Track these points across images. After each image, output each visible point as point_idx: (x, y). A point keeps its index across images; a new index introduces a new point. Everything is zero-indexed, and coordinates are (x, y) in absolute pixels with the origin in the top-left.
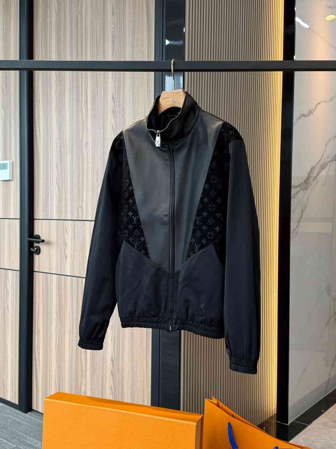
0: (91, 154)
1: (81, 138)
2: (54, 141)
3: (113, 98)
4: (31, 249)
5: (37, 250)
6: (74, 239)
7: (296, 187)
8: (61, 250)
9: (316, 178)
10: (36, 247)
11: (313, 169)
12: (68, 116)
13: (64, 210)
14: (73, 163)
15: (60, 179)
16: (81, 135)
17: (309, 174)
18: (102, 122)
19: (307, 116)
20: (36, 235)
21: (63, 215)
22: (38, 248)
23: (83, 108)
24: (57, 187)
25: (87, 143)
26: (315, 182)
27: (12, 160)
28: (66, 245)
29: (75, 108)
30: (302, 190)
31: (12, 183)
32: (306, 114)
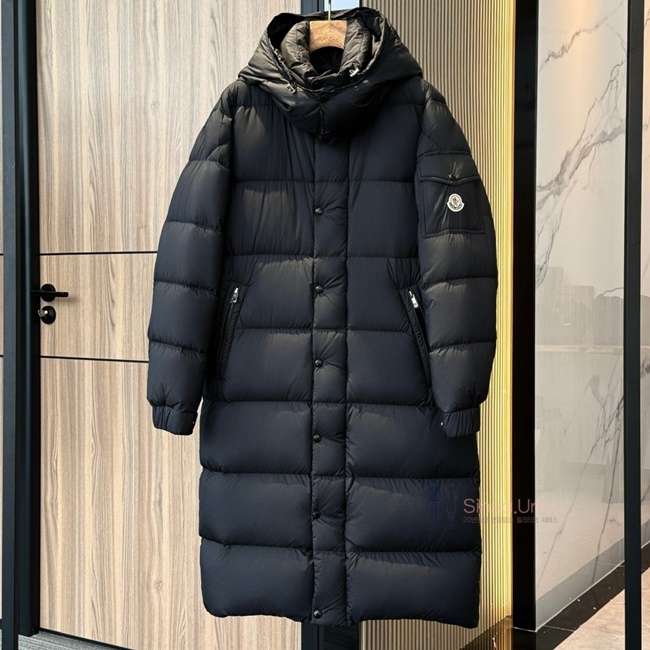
0: (164, 123)
1: (143, 94)
2: (84, 100)
3: (213, 17)
5: (48, 315)
6: (131, 289)
7: (543, 188)
8: (101, 311)
9: (573, 173)
10: (45, 309)
12: (114, 53)
13: (107, 233)
14: (126, 143)
15: (99, 175)
16: (143, 87)
17: (562, 166)
18: (188, 62)
19: (559, 56)
20: (46, 285)
21: (106, 242)
22: (51, 309)
23: (148, 33)
24: (91, 189)
25: (156, 104)
26: (572, 180)
28: (113, 301)
29: (129, 36)
32: (556, 52)
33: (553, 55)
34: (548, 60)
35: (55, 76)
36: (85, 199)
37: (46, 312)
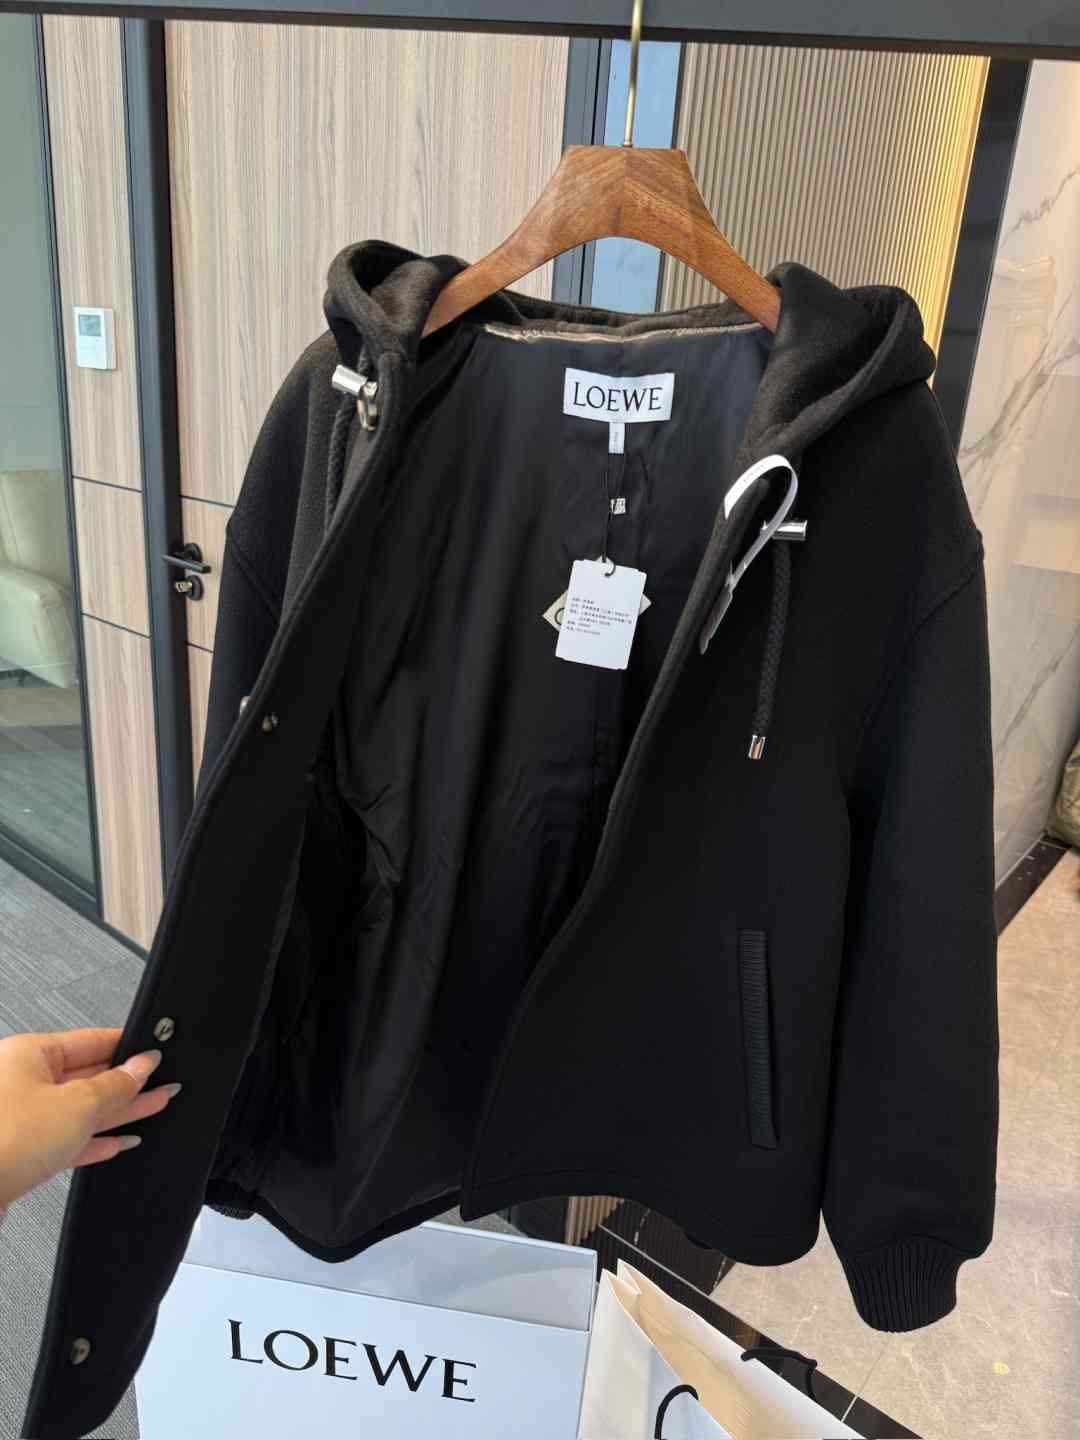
2: (233, 258)
3: (419, 124)
4: (177, 587)
5: (193, 588)
9: (1017, 418)
10: (190, 579)
11: (1018, 387)
12: (272, 177)
17: (1006, 406)
18: (379, 206)
19: (1036, 218)
20: (188, 545)
22: (195, 580)
23: (321, 150)
24: (242, 407)
27: (111, 307)
29: (294, 148)
30: (980, 461)
31: (118, 378)
32: (1033, 212)
33: (1027, 218)
34: (1017, 227)
35: (193, 210)
36: (235, 425)
37: (190, 584)
